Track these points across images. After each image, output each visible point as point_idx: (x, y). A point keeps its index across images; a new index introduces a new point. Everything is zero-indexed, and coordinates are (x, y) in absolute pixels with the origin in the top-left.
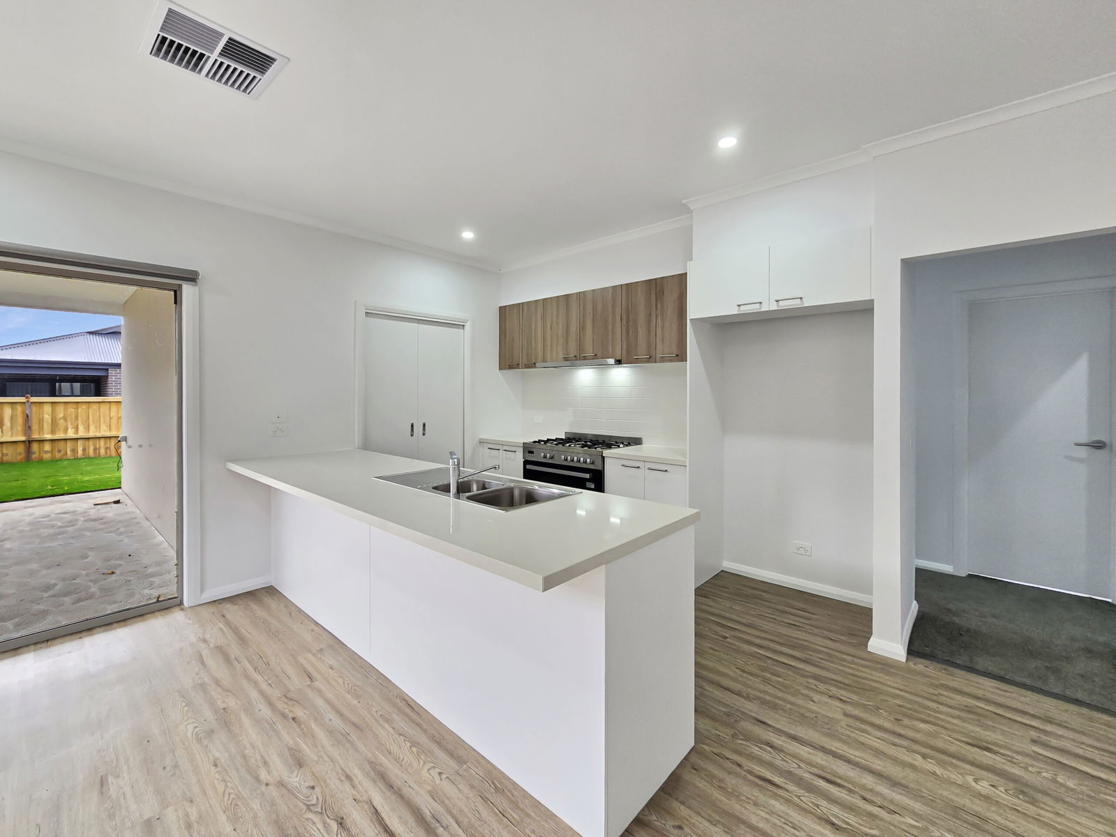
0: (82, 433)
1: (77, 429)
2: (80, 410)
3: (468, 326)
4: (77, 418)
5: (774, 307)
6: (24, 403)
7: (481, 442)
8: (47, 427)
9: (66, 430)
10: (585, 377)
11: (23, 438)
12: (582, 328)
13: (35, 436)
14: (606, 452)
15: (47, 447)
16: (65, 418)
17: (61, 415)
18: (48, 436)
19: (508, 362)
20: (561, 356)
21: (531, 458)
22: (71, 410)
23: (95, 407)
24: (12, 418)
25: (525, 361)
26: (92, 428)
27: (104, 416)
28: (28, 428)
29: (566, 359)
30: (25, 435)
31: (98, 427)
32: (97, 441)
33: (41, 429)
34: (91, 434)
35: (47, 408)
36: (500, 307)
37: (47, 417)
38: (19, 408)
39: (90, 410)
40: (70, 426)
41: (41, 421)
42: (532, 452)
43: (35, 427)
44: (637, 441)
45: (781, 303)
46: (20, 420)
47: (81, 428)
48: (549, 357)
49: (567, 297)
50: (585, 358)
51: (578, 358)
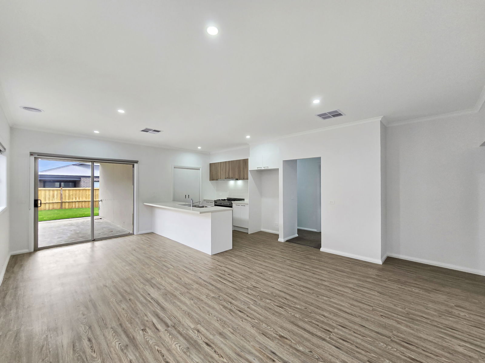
0: (77, 200)
1: (76, 198)
2: (77, 192)
3: (201, 169)
4: (76, 195)
5: (263, 169)
6: (60, 190)
7: (204, 200)
8: (67, 198)
9: (73, 199)
10: (232, 183)
11: (60, 201)
12: (229, 170)
13: (64, 201)
14: (233, 202)
15: (67, 204)
16: (72, 195)
17: (71, 194)
18: (68, 201)
19: (212, 178)
20: (224, 177)
21: (216, 204)
22: (74, 192)
23: (81, 191)
24: (57, 195)
25: (216, 179)
26: (80, 198)
27: (84, 194)
28: (61, 198)
29: (226, 178)
30: (61, 200)
31: (82, 198)
32: (82, 202)
33: (65, 199)
34: (80, 200)
35: (67, 192)
36: (210, 164)
37: (67, 195)
38: (59, 191)
39: (80, 192)
40: (74, 198)
41: (65, 196)
42: (216, 202)
43: (64, 198)
44: (243, 200)
45: (265, 168)
46: (59, 195)
47: (77, 198)
48: (221, 178)
49: (226, 162)
50: (230, 178)
51: (229, 178)
